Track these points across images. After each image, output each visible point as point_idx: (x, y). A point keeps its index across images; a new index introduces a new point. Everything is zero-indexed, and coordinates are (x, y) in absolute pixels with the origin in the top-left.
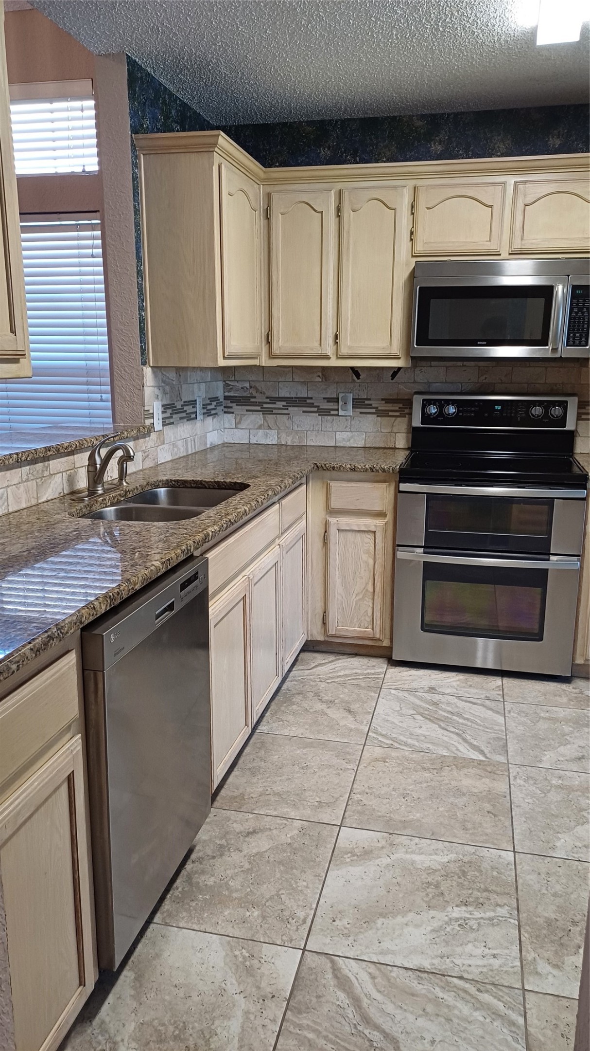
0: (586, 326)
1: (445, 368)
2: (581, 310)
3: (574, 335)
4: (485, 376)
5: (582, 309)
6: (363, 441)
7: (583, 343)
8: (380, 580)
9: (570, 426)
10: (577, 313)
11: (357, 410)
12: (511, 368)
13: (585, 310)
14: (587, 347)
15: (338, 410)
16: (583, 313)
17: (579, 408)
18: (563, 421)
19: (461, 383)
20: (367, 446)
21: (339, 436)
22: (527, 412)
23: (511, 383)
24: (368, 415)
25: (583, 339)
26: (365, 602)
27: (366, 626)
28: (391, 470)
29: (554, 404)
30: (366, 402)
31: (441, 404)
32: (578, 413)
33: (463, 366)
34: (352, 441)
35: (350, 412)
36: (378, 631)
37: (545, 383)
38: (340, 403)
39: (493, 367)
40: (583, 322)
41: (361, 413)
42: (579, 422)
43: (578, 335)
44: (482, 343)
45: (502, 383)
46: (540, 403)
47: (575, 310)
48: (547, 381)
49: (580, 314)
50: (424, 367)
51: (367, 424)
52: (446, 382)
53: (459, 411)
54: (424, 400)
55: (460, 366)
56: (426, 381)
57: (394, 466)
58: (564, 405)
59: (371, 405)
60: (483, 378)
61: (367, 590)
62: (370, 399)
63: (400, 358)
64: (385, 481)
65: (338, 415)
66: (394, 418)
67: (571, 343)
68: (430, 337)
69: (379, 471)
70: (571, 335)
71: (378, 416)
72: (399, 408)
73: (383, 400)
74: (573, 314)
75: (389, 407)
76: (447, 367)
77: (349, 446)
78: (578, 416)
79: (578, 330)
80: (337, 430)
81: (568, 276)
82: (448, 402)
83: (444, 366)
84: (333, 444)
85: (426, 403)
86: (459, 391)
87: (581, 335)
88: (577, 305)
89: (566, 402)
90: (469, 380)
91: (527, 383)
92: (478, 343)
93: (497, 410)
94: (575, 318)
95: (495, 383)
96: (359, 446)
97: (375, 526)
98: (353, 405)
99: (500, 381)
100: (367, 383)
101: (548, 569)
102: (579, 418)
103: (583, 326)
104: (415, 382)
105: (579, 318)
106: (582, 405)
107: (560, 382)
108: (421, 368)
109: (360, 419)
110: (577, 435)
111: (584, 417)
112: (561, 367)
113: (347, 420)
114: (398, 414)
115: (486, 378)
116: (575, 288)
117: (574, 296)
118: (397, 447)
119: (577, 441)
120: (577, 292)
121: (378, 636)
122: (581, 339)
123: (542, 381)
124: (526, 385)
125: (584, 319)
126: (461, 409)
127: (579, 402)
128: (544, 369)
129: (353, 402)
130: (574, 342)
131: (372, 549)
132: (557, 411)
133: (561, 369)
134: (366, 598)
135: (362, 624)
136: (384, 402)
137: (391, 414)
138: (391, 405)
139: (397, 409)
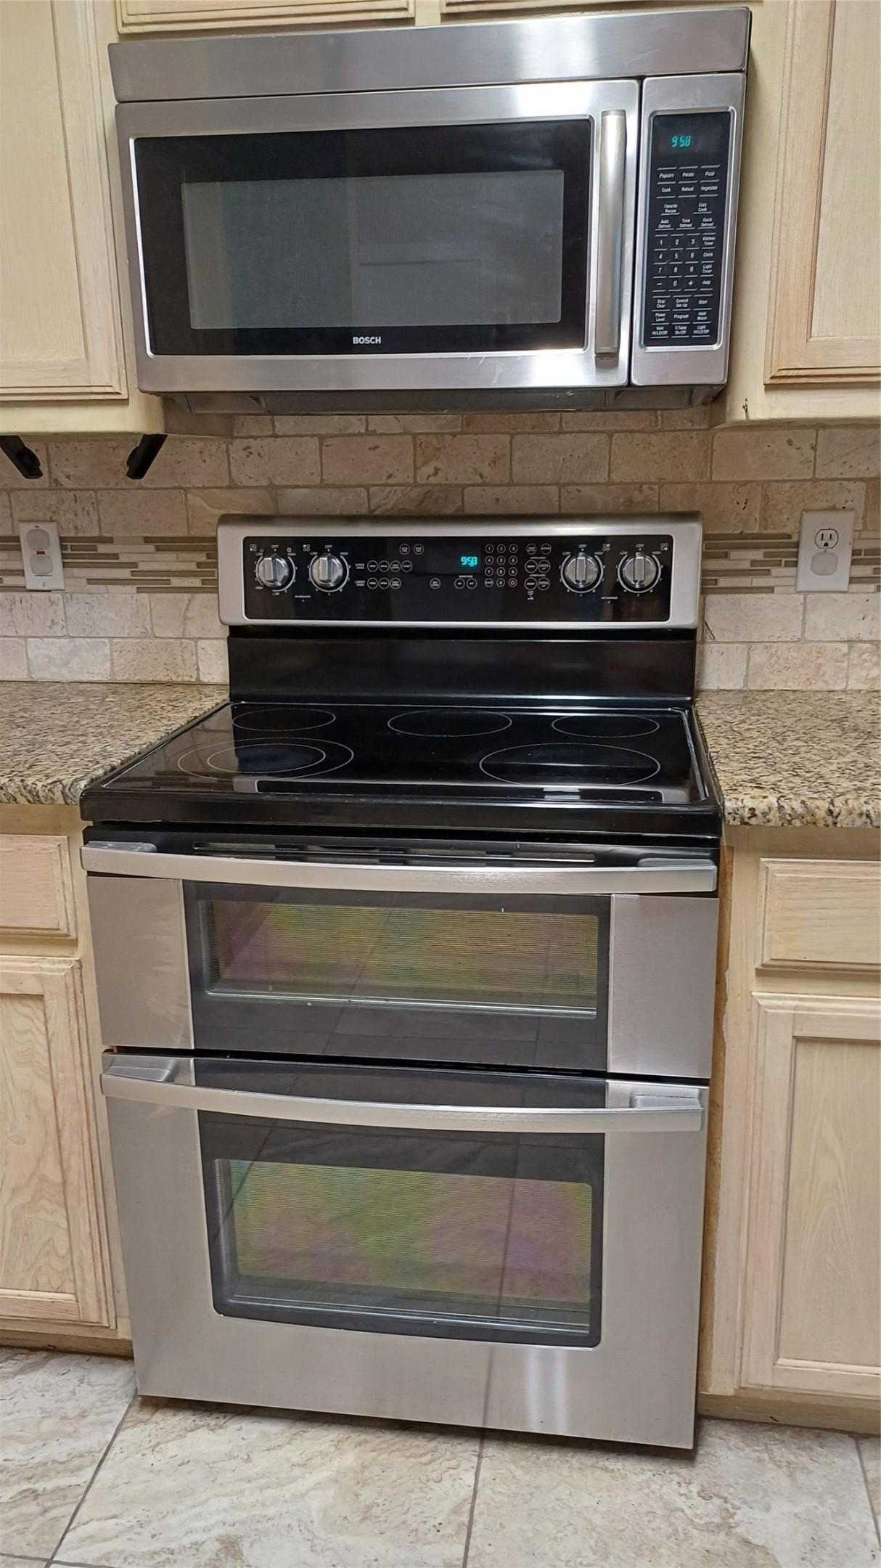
0: (707, 269)
1: (316, 441)
2: (687, 208)
3: (671, 303)
4: (433, 465)
5: (694, 204)
6: (108, 665)
7: (702, 330)
8: (76, 1148)
9: (681, 615)
10: (675, 221)
11: (76, 571)
12: (507, 438)
13: (703, 208)
14: (715, 347)
15: (21, 573)
16: (697, 220)
17: (706, 556)
18: (659, 597)
19: (367, 487)
20: (119, 678)
21: (37, 649)
22: (554, 574)
23: (511, 484)
24: (112, 588)
25: (702, 316)
26: (43, 1214)
27: (56, 1283)
28: (58, 794)
29: (629, 544)
30: (102, 548)
31: (302, 551)
32: (705, 573)
33: (369, 433)
34: (75, 663)
35: (57, 577)
36: (92, 1302)
37: (610, 483)
38: (27, 552)
39: (454, 435)
40: (699, 255)
41: (91, 581)
42: (712, 598)
43: (682, 303)
44: (367, 340)
45: (484, 484)
46: (593, 544)
47: (671, 209)
48: (615, 478)
49: (686, 225)
50: (255, 438)
51: (112, 615)
52: (323, 485)
53: (356, 575)
54: (248, 541)
55: (360, 434)
56: (265, 483)
57: (67, 782)
58: (660, 548)
59: (116, 556)
60: (428, 470)
61: (43, 1179)
62: (110, 541)
63: (125, 402)
64: (56, 831)
65: (23, 589)
66: (186, 596)
67: (661, 332)
68: (198, 323)
69: (19, 798)
70: (661, 303)
71: (139, 590)
72: (199, 565)
73: (147, 540)
74: (664, 225)
75: (167, 561)
76: (322, 438)
77: (70, 679)
78: (704, 582)
79: (683, 283)
80: (29, 632)
81: (640, 79)
82: (319, 545)
83: (312, 436)
84: (22, 675)
85: (254, 550)
86: (363, 511)
87: (693, 303)
88: (676, 190)
89: (669, 540)
90: (390, 476)
91: (556, 484)
92: (356, 340)
93: (467, 570)
94: (669, 242)
95: (464, 487)
96: (96, 679)
97: (39, 978)
98: (64, 556)
99: (479, 480)
100: (96, 491)
101: (604, 1134)
102: (707, 586)
103: (699, 269)
104: (232, 486)
105: (685, 242)
106: (714, 547)
107: (653, 480)
108: (245, 443)
109: (89, 598)
110: (708, 635)
111: (723, 582)
112: (654, 432)
113: (52, 603)
114: (196, 582)
115: (437, 470)
116: (664, 125)
117: (660, 158)
118: (205, 679)
119: (708, 653)
120: (675, 140)
121: (94, 1317)
122: (693, 316)
123: (602, 477)
124: (554, 490)
125: (700, 239)
126: (360, 566)
127: (706, 537)
128: (603, 437)
129: (63, 548)
130: (671, 330)
131: (41, 1049)
132: (638, 570)
133: (653, 438)
134: (45, 1203)
135: (43, 1280)
136: (151, 548)
137: (176, 582)
138: (172, 556)
139: (193, 567)
